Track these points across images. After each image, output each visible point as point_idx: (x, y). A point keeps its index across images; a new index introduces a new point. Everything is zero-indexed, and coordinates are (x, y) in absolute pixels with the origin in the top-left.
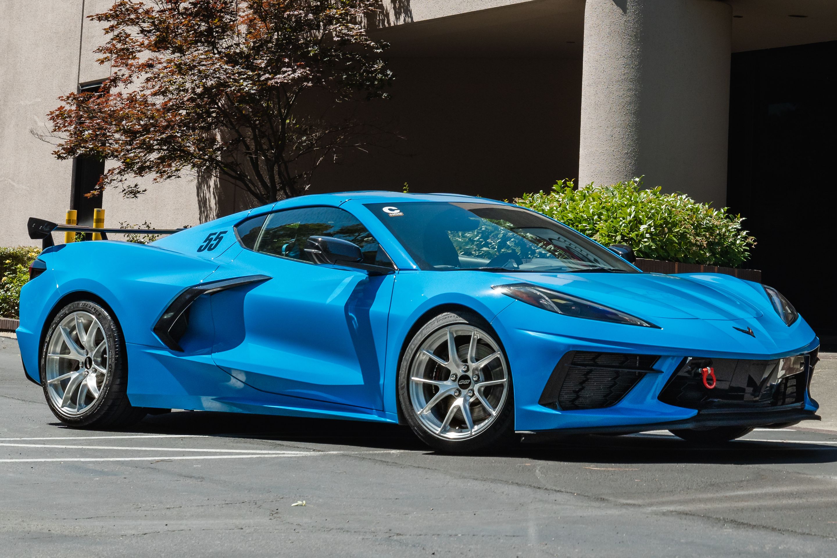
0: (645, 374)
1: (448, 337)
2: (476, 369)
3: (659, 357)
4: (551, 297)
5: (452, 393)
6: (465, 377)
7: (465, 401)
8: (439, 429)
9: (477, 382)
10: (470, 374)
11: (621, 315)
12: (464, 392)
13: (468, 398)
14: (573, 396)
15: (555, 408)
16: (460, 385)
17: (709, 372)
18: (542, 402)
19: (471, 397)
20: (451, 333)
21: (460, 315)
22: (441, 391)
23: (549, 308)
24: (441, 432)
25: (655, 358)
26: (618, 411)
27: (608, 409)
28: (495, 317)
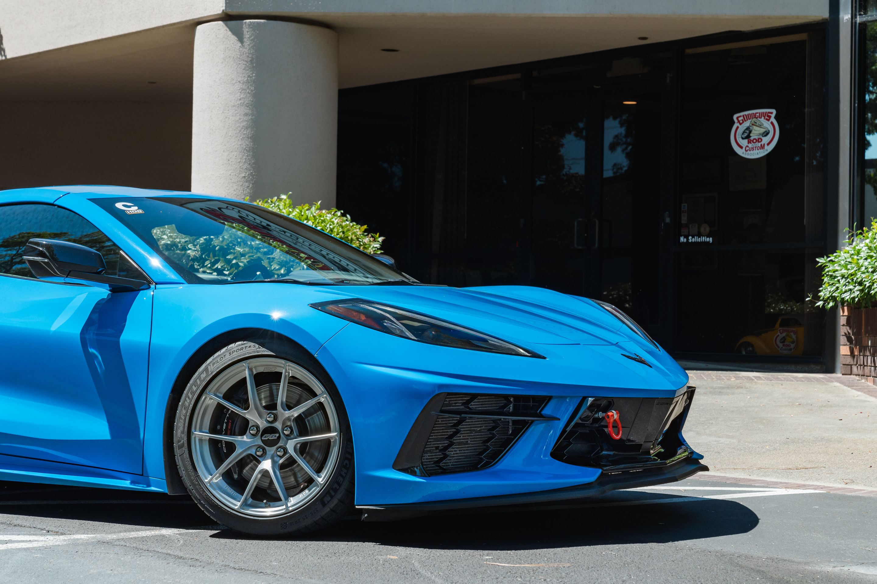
0: (533, 421)
1: (247, 373)
2: (288, 419)
3: (550, 398)
4: (400, 318)
5: (252, 451)
6: (271, 430)
7: (274, 463)
8: (239, 504)
9: (288, 437)
10: (278, 425)
11: (492, 341)
12: (271, 450)
13: (276, 458)
14: (440, 455)
15: (414, 473)
16: (263, 441)
17: (616, 416)
18: (397, 466)
19: (281, 457)
20: (250, 370)
21: (262, 345)
22: (238, 451)
23: (398, 332)
24: (242, 506)
25: (545, 400)
26: (497, 475)
27: (483, 472)
28: (322, 347)
